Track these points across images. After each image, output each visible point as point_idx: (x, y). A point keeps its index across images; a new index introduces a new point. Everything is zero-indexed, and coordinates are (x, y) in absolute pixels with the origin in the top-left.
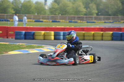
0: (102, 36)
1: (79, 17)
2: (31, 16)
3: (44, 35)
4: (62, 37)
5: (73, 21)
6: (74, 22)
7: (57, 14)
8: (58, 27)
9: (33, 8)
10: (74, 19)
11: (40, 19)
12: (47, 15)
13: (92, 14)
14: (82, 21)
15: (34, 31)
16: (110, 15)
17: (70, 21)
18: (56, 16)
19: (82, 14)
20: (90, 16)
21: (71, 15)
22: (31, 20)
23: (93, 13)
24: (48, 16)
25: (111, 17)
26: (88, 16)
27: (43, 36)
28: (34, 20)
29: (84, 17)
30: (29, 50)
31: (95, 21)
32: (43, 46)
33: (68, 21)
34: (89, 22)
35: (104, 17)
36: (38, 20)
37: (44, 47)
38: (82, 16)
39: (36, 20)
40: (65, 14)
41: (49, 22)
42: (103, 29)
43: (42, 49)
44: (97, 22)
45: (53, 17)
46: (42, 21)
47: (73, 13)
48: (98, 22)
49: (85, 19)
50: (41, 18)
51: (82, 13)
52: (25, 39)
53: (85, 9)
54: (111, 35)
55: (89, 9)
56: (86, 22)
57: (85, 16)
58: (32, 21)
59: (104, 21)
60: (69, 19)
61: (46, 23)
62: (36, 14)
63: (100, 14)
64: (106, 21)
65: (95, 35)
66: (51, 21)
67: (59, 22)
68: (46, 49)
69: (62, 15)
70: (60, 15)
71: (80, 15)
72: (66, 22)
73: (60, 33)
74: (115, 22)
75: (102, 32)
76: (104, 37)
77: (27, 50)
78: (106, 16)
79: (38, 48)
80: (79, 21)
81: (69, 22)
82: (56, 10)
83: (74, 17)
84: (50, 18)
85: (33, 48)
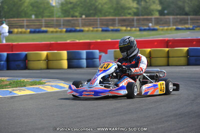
0: (168, 57)
1: (124, 20)
2: (23, 20)
3: (47, 59)
4: (84, 62)
5: (111, 28)
6: (112, 30)
7: (77, 14)
8: (78, 41)
9: (26, 4)
10: (113, 25)
11: (41, 26)
12: (55, 19)
13: (150, 13)
14: (129, 29)
15: (26, 52)
16: (187, 14)
17: (105, 28)
18: (75, 18)
19: (130, 14)
20: (145, 17)
21: (106, 16)
22: (24, 30)
23: (153, 10)
24: (57, 20)
25: (189, 17)
26: (141, 17)
27: (45, 62)
28: (29, 30)
29: (133, 20)
30: (14, 90)
31: (157, 27)
32: (44, 80)
33: (100, 29)
34: (145, 30)
35: (174, 19)
36: (37, 30)
37: (45, 83)
38: (129, 17)
39: (33, 30)
40: (95, 15)
41: (61, 32)
42: (170, 43)
43: (41, 87)
44: (161, 28)
45: (69, 21)
46: (46, 32)
47: (112, 11)
48: (162, 30)
49: (135, 24)
50: (43, 24)
51: (130, 11)
52: (9, 68)
53: (136, 2)
54: (185, 55)
55: (143, 3)
56: (138, 29)
57: (135, 18)
58: (25, 33)
59: (175, 27)
60: (102, 24)
61: (55, 35)
62: (33, 17)
63: (166, 12)
64: (180, 27)
65: (152, 56)
66: (64, 30)
67: (81, 31)
68: (49, 87)
69: (86, 16)
70: (84, 16)
71: (125, 15)
72: (97, 31)
73: (79, 54)
74: (198, 28)
75: (167, 49)
76: (170, 59)
77: (10, 90)
78: (178, 17)
79: (32, 85)
80: (124, 28)
81: (103, 31)
82: (74, 6)
83: (114, 20)
84: (62, 23)
85: (22, 85)
